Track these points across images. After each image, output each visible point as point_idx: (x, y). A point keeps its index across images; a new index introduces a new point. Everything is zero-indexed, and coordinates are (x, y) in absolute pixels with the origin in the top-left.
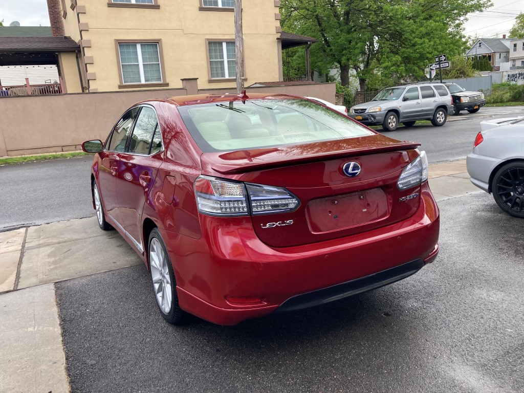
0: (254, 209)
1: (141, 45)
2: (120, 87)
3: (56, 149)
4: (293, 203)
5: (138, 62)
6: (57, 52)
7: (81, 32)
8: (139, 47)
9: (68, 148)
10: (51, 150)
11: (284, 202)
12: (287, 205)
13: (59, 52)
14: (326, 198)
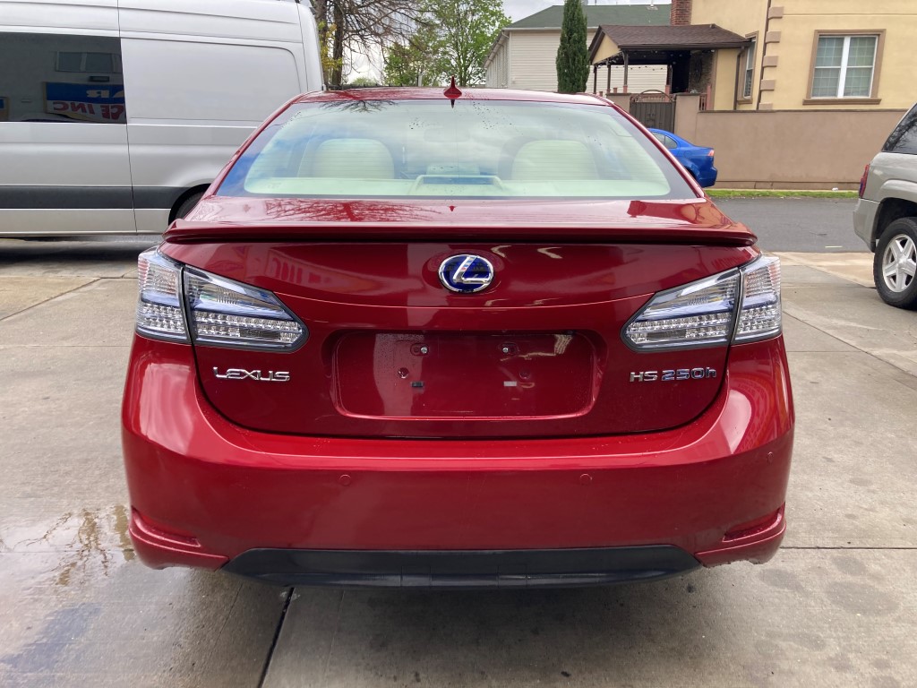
0: (202, 331)
1: (852, 39)
2: (806, 103)
3: (747, 184)
4: (290, 333)
5: (840, 65)
6: (713, 49)
7: (768, 20)
8: (847, 43)
9: (762, 185)
10: (742, 184)
11: (270, 326)
12: (276, 334)
13: (717, 49)
14: (400, 336)
